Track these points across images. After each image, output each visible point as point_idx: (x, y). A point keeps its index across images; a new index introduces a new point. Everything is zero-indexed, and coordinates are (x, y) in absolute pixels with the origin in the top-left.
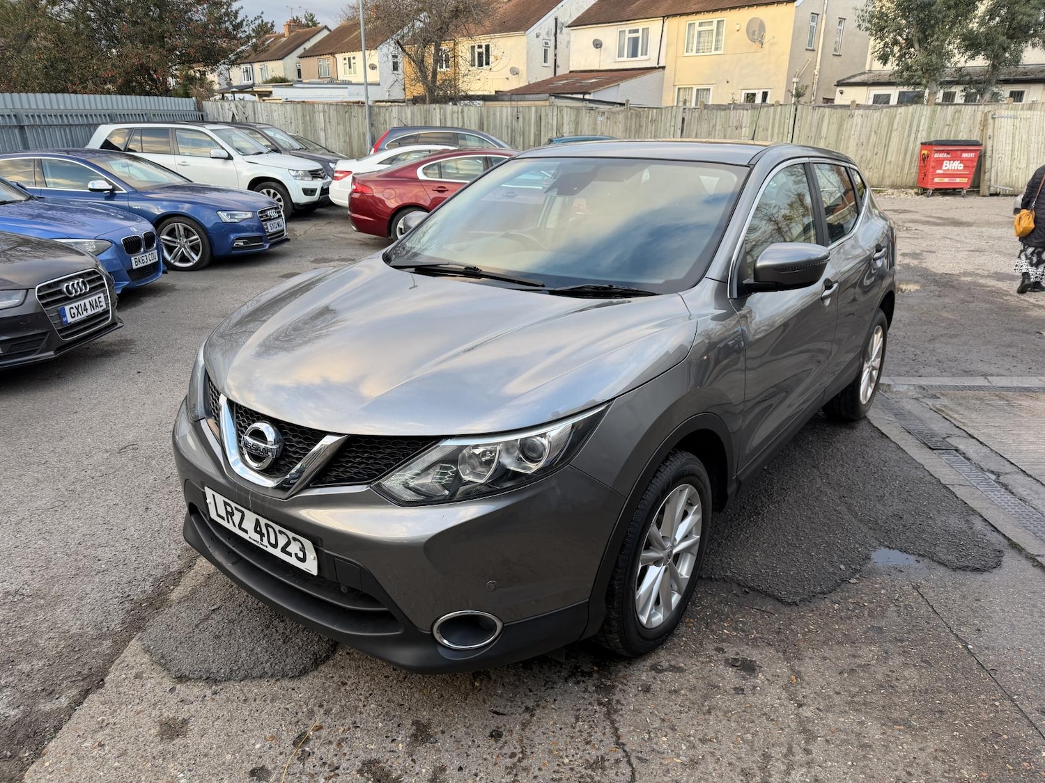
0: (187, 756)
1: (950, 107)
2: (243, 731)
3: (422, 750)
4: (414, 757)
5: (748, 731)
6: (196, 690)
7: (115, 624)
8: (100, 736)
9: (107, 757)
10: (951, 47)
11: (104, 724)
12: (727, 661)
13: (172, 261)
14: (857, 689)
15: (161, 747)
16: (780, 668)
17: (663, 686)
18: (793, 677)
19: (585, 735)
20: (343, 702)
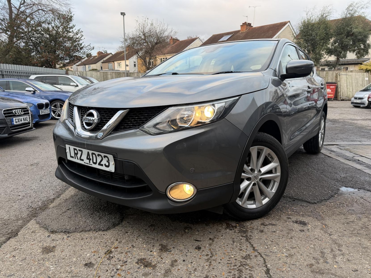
0: (55, 259)
1: (324, 72)
2: (81, 250)
3: (165, 254)
4: (162, 257)
5: (311, 244)
6: (59, 236)
7: (25, 215)
8: (13, 253)
9: (16, 261)
10: (323, 52)
11: (16, 249)
12: (293, 221)
13: (55, 116)
14: (353, 229)
15: (42, 256)
16: (317, 223)
17: (269, 230)
18: (324, 226)
19: (238, 247)
20: (127, 239)
